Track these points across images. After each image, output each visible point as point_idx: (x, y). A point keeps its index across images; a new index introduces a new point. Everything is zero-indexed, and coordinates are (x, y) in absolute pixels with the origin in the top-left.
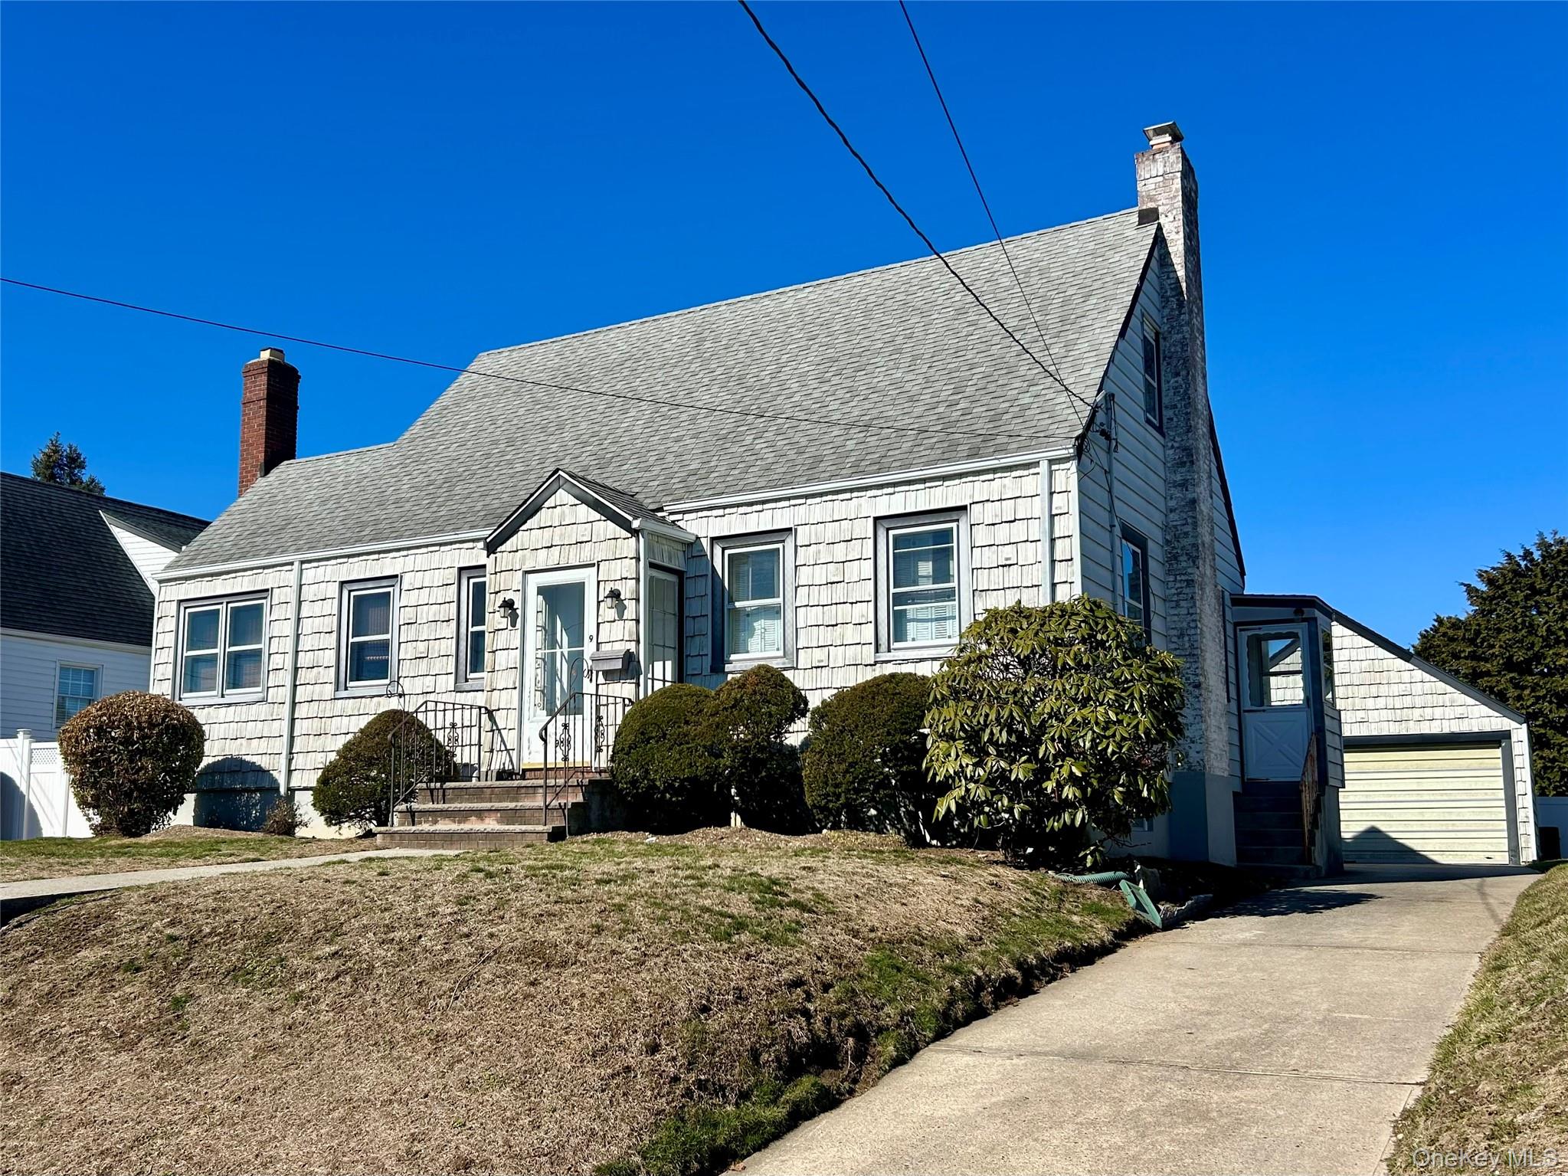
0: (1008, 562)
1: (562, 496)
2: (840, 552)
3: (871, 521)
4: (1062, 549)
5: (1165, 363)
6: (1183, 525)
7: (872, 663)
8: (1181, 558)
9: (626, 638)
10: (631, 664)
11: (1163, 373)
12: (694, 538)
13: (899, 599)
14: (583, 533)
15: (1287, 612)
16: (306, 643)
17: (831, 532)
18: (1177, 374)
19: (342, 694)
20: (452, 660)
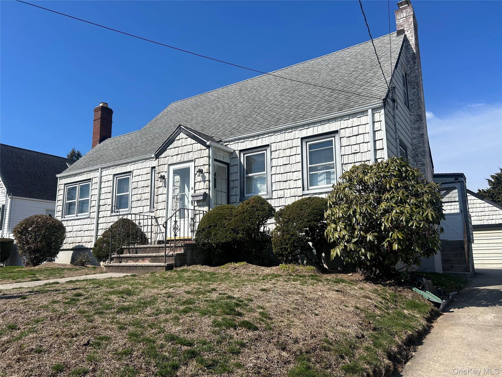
0: (356, 152)
1: (182, 135)
2: (288, 152)
3: (300, 139)
4: (379, 145)
5: (409, 85)
6: (419, 144)
7: (301, 195)
8: (419, 156)
9: (205, 188)
10: (207, 198)
11: (408, 88)
12: (233, 151)
13: (311, 169)
14: (189, 148)
15: (452, 179)
16: (102, 197)
17: (284, 145)
18: (414, 88)
19: (114, 214)
20: (149, 200)
